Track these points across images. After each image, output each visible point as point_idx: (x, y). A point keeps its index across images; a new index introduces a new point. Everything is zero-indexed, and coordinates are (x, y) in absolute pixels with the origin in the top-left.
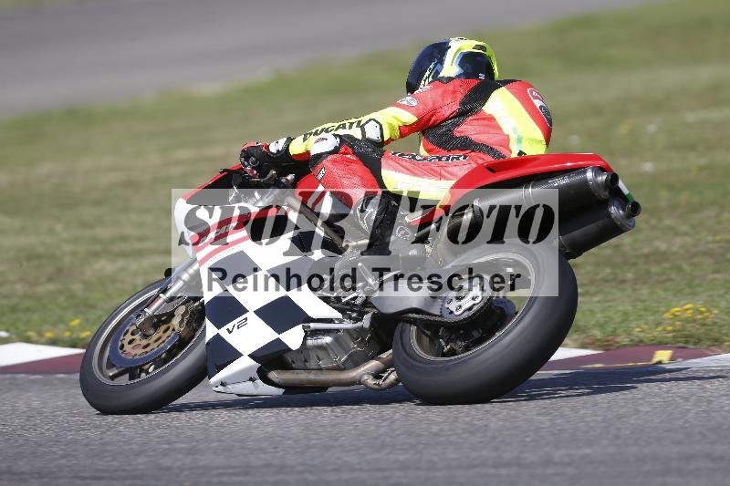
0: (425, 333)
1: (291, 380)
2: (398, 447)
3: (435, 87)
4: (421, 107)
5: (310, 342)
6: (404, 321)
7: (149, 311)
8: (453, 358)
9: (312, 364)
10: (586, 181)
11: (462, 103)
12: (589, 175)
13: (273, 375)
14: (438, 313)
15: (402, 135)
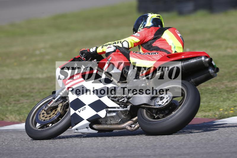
0: (148, 112)
1: (101, 128)
2: (5, 154)
3: (145, 30)
4: (141, 36)
5: (108, 115)
6: (141, 108)
7: (49, 105)
8: (159, 120)
9: (109, 122)
10: (202, 61)
11: (155, 35)
12: (203, 58)
13: (95, 126)
14: (153, 105)
15: (135, 46)
